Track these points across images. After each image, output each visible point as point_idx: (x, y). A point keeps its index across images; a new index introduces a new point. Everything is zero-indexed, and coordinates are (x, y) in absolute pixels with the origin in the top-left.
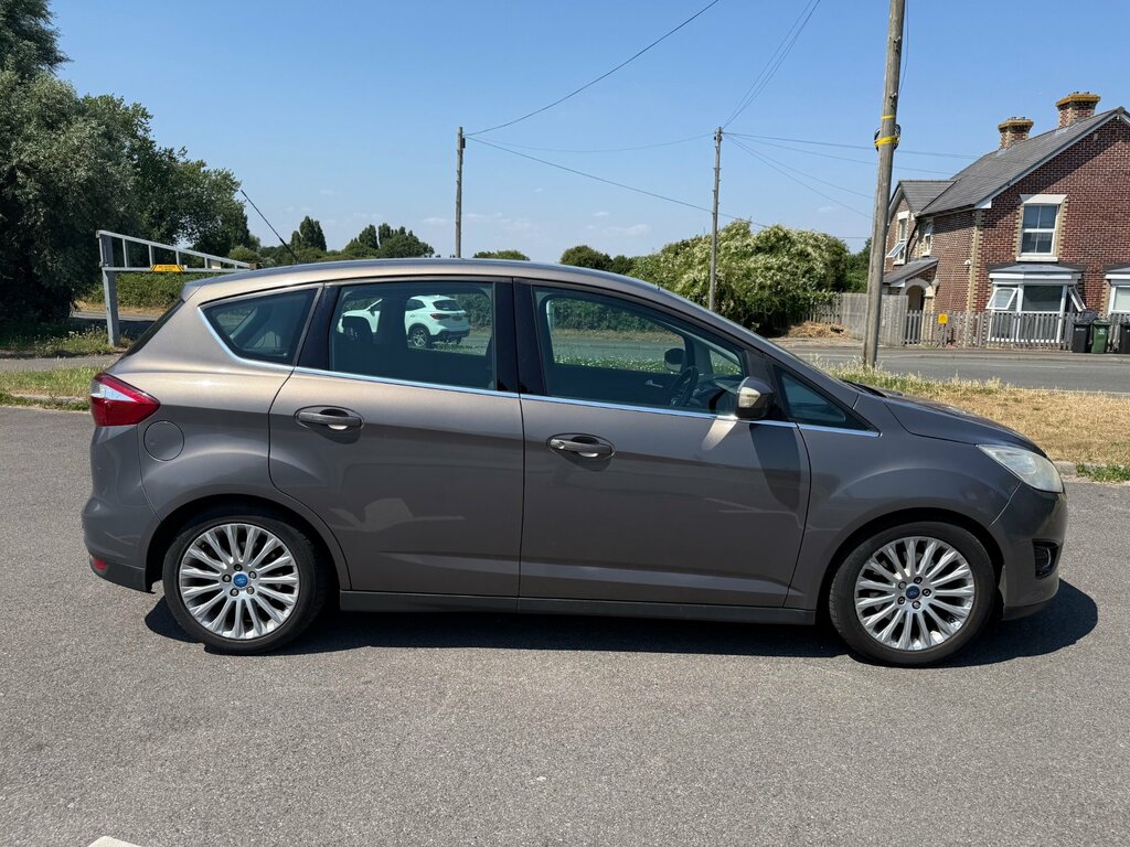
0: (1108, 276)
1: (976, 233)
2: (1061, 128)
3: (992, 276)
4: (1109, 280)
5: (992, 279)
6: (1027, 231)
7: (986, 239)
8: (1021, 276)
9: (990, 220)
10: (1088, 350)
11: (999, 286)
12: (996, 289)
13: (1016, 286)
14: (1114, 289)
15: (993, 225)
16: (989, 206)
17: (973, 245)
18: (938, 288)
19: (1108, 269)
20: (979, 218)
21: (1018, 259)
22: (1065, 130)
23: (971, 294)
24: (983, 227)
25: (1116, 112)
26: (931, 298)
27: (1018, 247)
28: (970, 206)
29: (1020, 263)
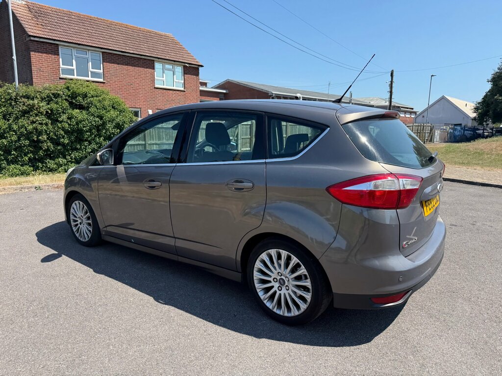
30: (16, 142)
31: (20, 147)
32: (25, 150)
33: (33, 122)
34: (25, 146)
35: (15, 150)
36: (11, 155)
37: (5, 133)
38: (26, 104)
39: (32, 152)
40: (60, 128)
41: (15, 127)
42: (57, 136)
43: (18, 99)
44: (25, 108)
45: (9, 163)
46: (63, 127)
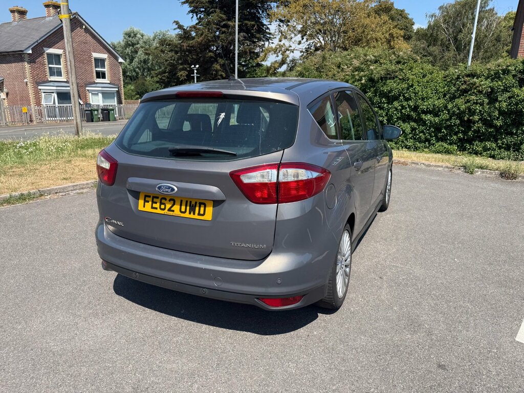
0: (87, 88)
1: (27, 65)
2: (49, 16)
3: (39, 87)
4: (88, 90)
5: (40, 89)
6: (50, 66)
7: (33, 69)
8: (55, 88)
9: (32, 59)
10: (92, 121)
11: (44, 92)
12: (43, 94)
13: (53, 93)
14: (90, 94)
15: (34, 62)
16: (30, 52)
17: (27, 71)
18: (7, 94)
19: (86, 85)
20: (27, 58)
21: (49, 80)
22: (51, 18)
23: (32, 96)
24: (29, 62)
25: (75, 14)
26: (4, 99)
27: (48, 74)
28: (21, 51)
29: (51, 81)
30: (447, 120)
31: (451, 126)
32: (455, 129)
33: (468, 101)
34: (455, 125)
35: (446, 128)
36: (441, 132)
37: (440, 111)
38: (468, 83)
39: (462, 132)
40: (497, 108)
41: (450, 106)
42: (490, 116)
43: (460, 78)
44: (464, 87)
45: (438, 140)
46: (500, 108)
